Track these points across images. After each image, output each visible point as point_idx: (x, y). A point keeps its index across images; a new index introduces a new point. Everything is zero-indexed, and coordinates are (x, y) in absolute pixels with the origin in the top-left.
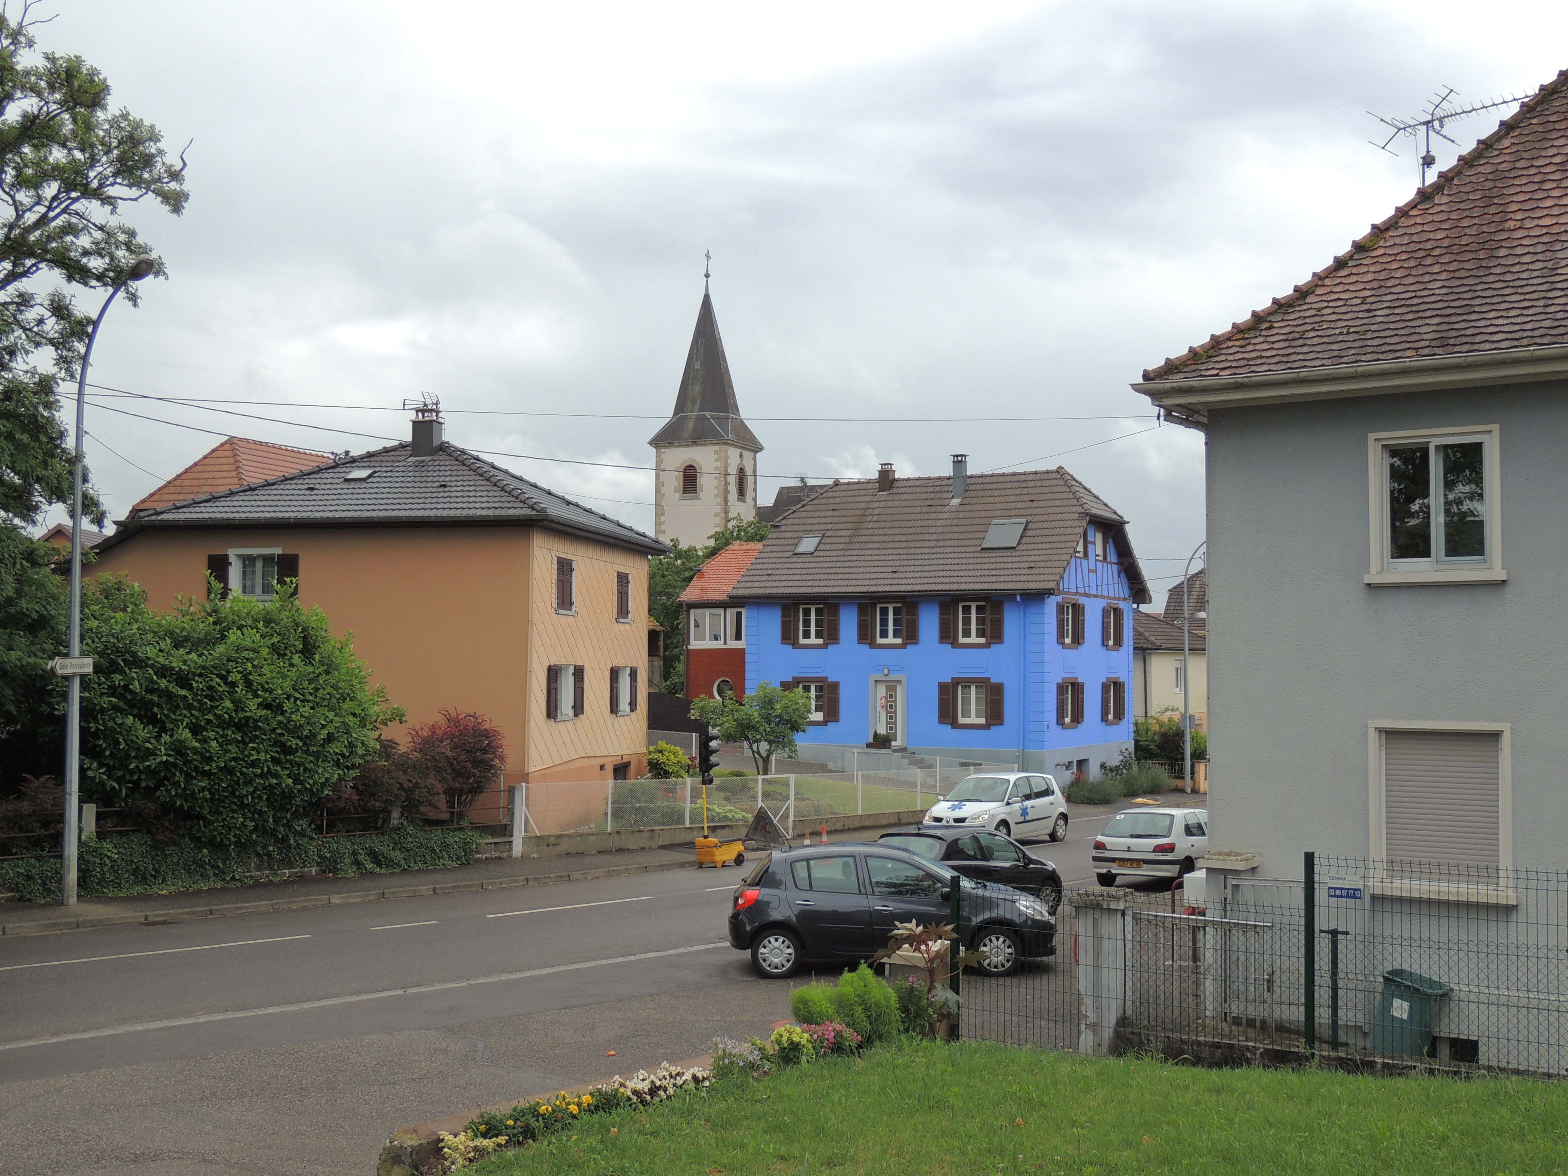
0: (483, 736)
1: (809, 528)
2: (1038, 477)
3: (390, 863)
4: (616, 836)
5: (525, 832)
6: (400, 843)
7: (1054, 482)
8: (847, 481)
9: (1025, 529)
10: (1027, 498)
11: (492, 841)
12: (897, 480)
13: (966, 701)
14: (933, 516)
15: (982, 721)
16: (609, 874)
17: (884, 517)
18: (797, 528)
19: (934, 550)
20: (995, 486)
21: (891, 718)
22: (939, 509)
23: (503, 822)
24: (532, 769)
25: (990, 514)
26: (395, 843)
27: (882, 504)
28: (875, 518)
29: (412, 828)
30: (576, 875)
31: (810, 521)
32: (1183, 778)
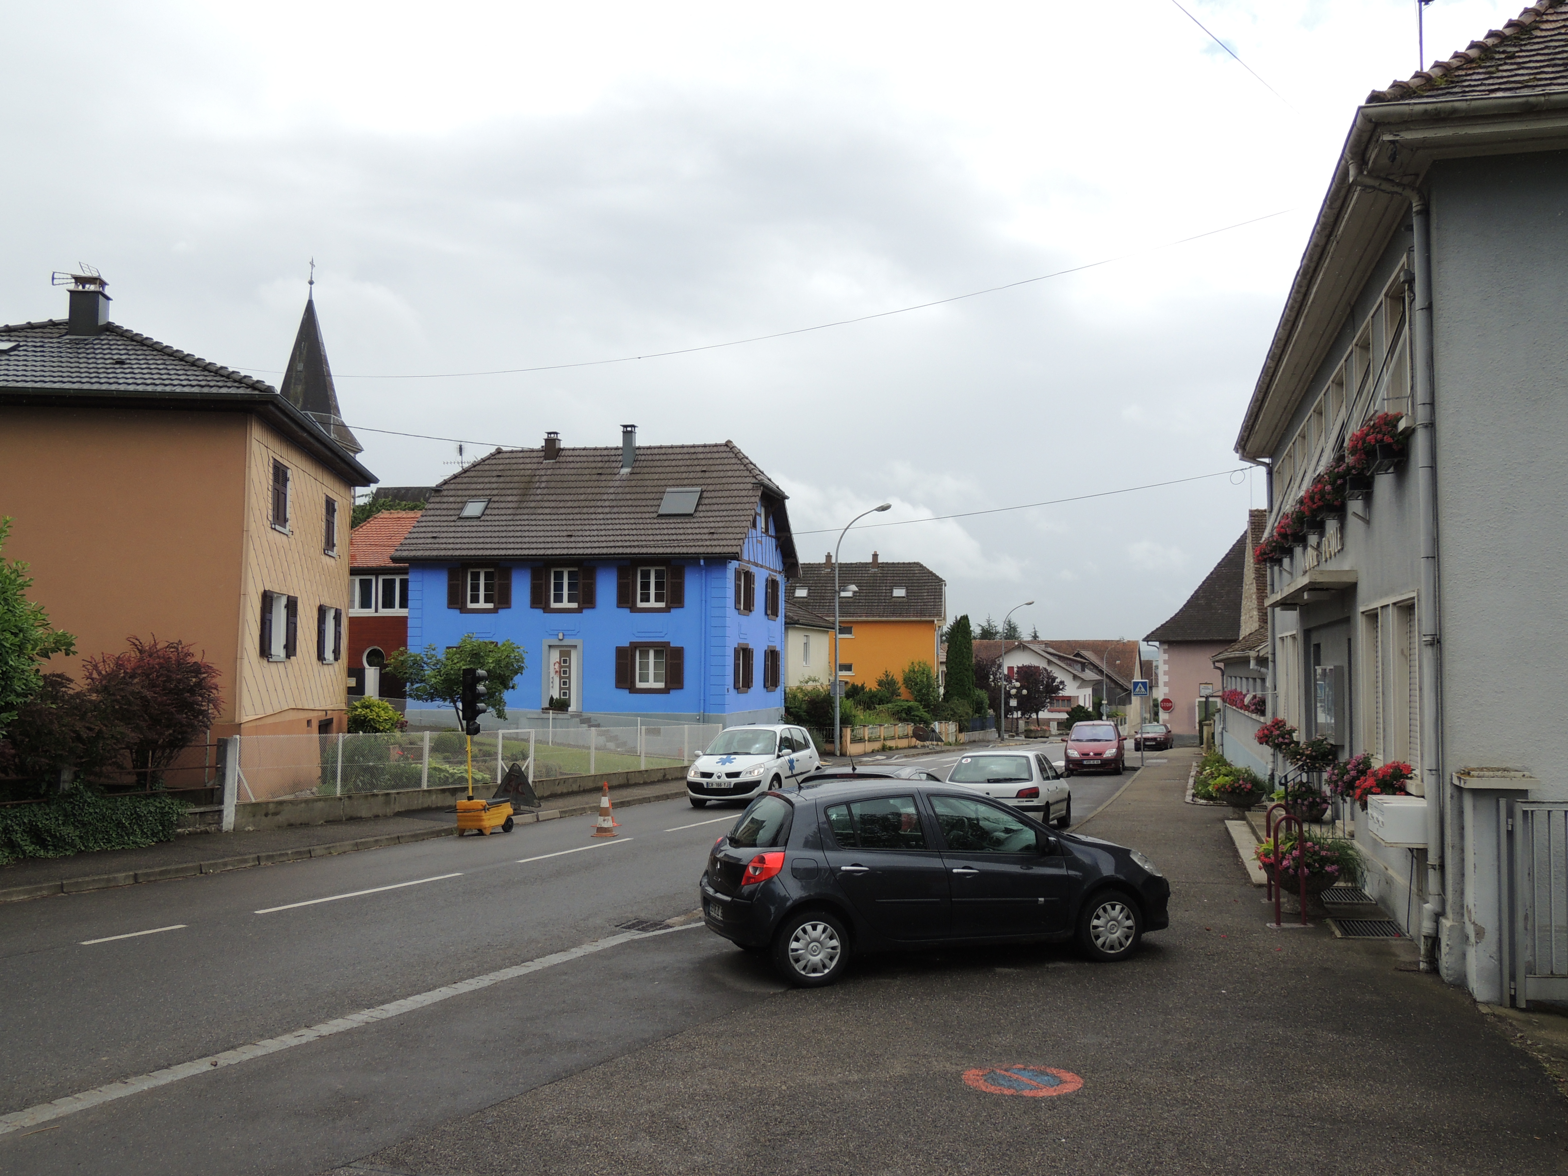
0: (191, 672)
1: (473, 493)
2: (707, 449)
3: (60, 843)
4: (347, 802)
5: (238, 799)
6: (74, 815)
7: (724, 455)
8: (510, 449)
9: (701, 498)
10: (698, 468)
11: (197, 810)
12: (563, 450)
13: (644, 666)
14: (603, 484)
15: (661, 685)
16: (358, 847)
17: (552, 484)
18: (460, 493)
19: (609, 516)
20: (664, 457)
21: (565, 683)
22: (609, 477)
23: (209, 785)
24: (245, 719)
25: (663, 483)
26: (66, 816)
27: (549, 472)
28: (543, 485)
29: (90, 794)
30: (319, 850)
31: (474, 486)
32: (833, 742)
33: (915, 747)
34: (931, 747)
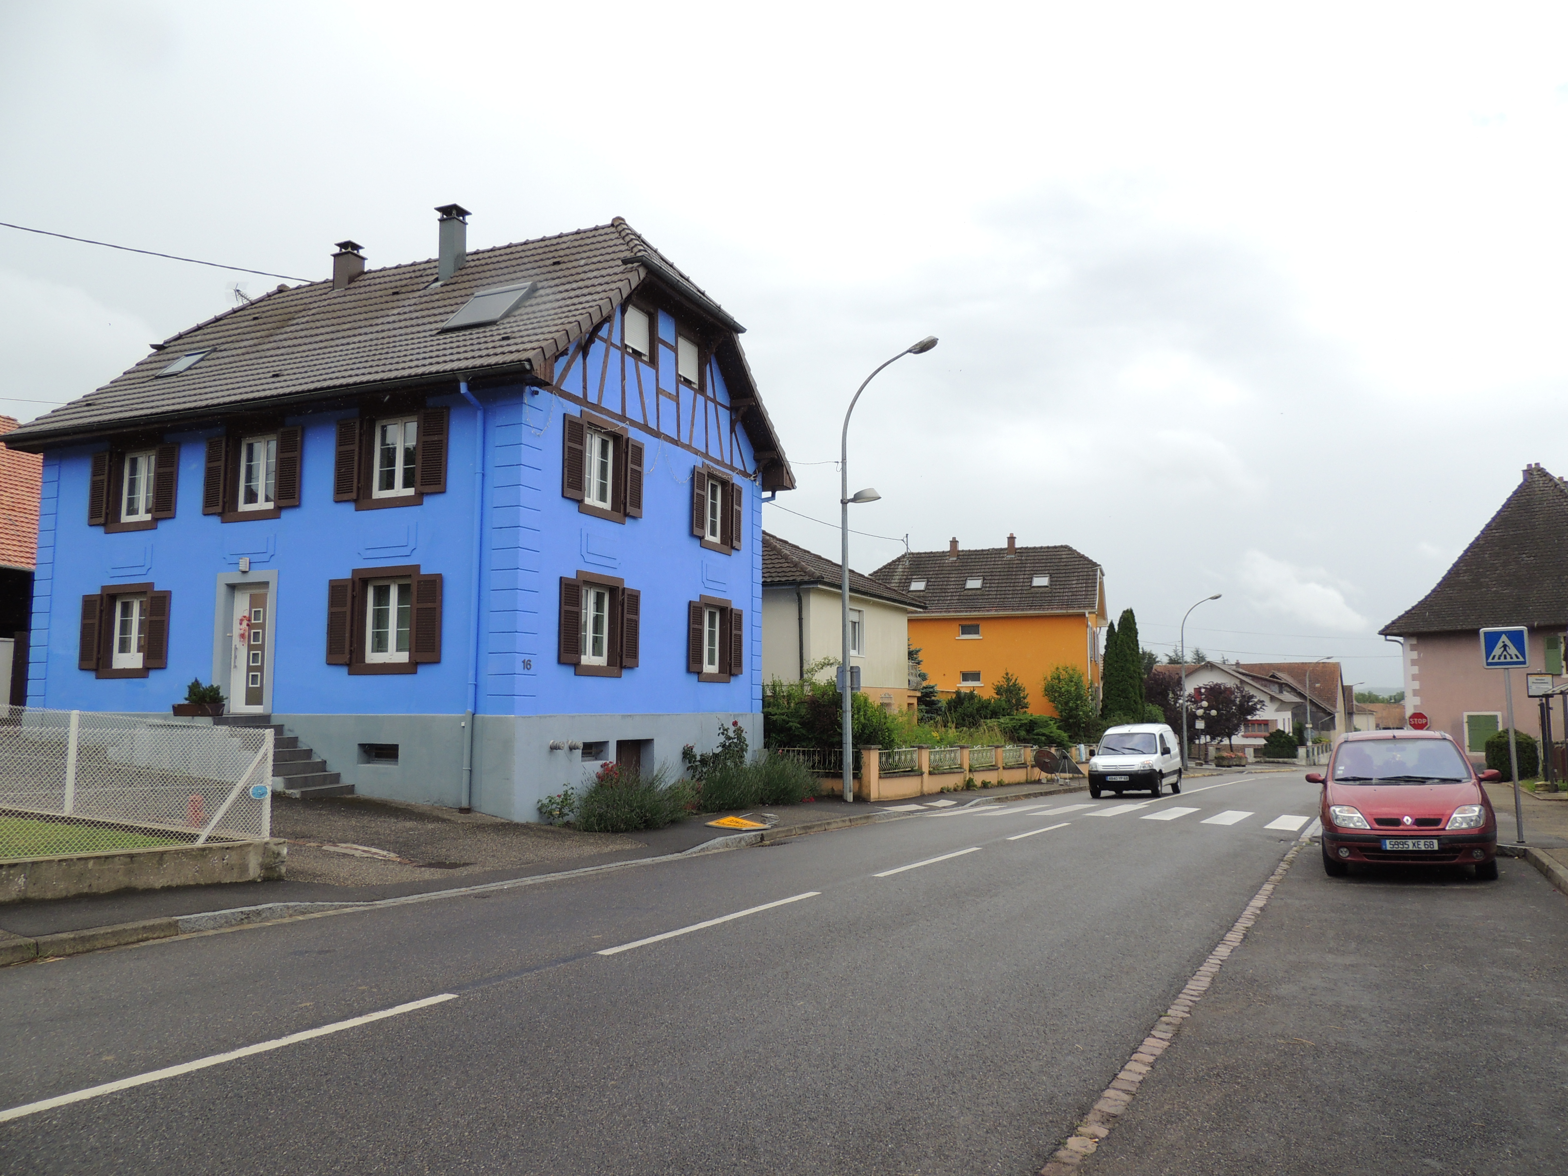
1: (204, 344)
2: (580, 236)
9: (526, 297)
10: (550, 262)
13: (381, 619)
14: (391, 305)
15: (403, 657)
17: (318, 317)
20: (507, 257)
21: (256, 658)
22: (406, 296)
27: (326, 303)
28: (305, 320)
32: (839, 776)
33: (1039, 782)
34: (1061, 782)
